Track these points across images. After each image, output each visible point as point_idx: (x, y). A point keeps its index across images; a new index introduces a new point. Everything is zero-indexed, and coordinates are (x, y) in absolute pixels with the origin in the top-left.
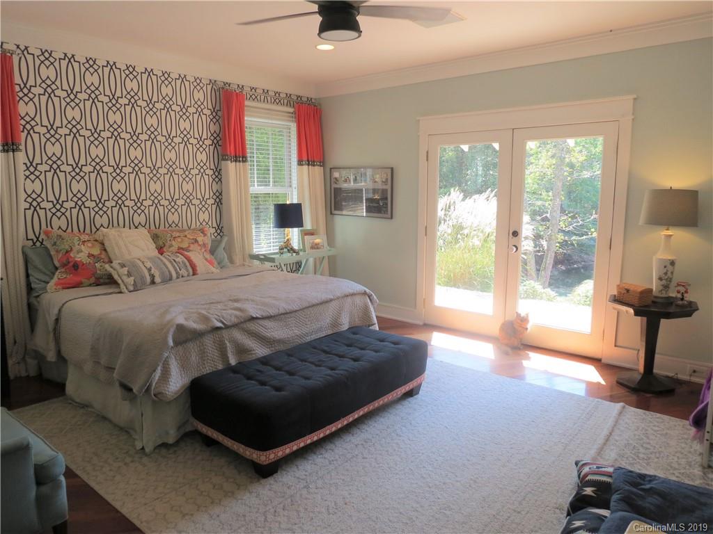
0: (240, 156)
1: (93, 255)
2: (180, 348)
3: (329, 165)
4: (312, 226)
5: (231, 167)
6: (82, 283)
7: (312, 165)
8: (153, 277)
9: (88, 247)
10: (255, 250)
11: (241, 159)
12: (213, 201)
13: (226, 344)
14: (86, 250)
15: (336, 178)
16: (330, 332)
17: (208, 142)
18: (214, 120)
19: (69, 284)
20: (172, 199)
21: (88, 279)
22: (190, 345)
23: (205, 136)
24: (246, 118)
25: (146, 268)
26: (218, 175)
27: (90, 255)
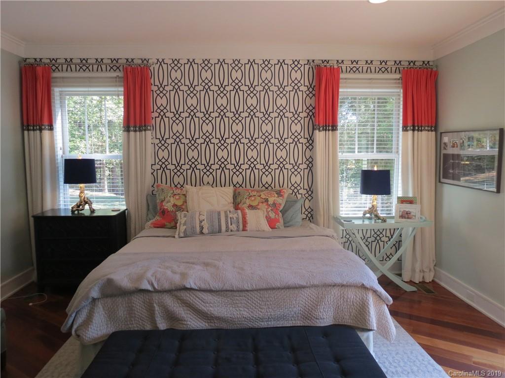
0: (331, 124)
1: (176, 205)
2: (109, 300)
3: (442, 129)
4: (414, 192)
5: (320, 136)
6: (165, 225)
7: (418, 130)
8: (202, 228)
9: (175, 199)
10: (341, 212)
11: (330, 128)
12: (305, 166)
13: (155, 307)
14: (173, 201)
15: (445, 144)
16: (299, 323)
17: (304, 115)
18: (311, 95)
19: (158, 224)
20: (267, 164)
21: (170, 223)
22: (119, 300)
23: (300, 110)
24: (340, 90)
25: (199, 219)
26: (311, 142)
27: (175, 205)
